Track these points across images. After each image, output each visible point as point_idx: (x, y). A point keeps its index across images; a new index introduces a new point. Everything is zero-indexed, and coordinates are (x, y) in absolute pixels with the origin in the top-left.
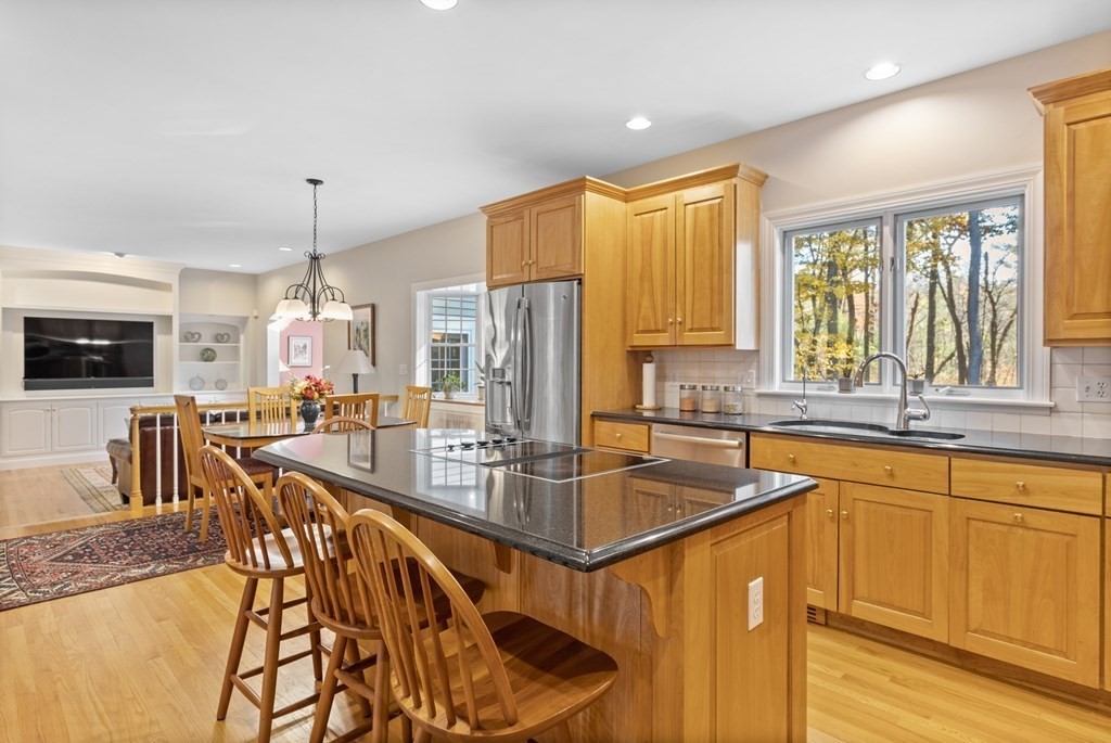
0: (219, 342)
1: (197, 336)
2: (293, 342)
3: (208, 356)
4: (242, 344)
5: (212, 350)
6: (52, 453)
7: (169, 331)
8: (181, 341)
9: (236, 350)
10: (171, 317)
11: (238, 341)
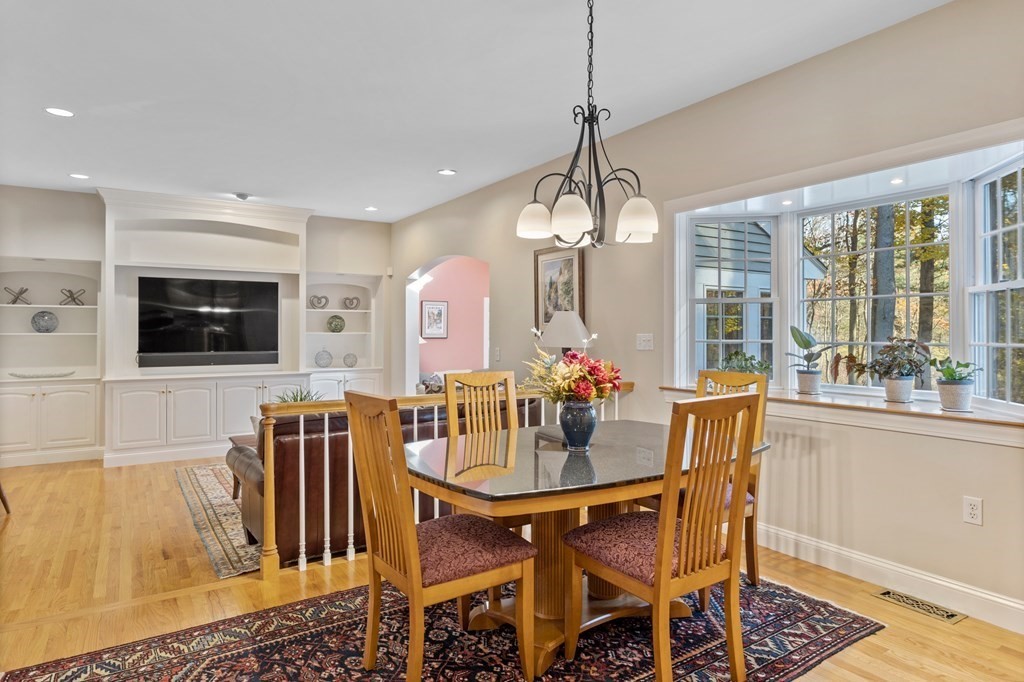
0: (347, 308)
1: (324, 300)
2: (427, 307)
3: (335, 325)
4: (373, 310)
5: (340, 318)
6: (168, 445)
7: (295, 294)
8: (308, 307)
9: (366, 316)
10: (298, 275)
11: (368, 307)
